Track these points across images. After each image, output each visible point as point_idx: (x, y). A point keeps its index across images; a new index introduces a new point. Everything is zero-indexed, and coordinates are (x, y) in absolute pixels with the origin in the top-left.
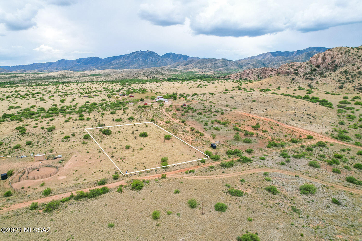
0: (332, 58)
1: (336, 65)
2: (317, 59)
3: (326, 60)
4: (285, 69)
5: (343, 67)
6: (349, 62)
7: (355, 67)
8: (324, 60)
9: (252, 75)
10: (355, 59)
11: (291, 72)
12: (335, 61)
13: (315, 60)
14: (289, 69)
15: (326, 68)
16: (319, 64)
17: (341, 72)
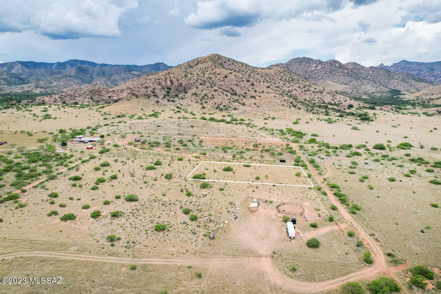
0: (178, 80)
1: (184, 88)
2: (166, 81)
3: (174, 83)
4: (142, 91)
5: (190, 89)
6: (192, 85)
7: (198, 89)
8: (172, 82)
9: (81, 97)
10: (195, 82)
11: (150, 94)
12: (182, 84)
13: (164, 82)
14: (147, 92)
15: (177, 90)
16: (169, 86)
17: (192, 94)
